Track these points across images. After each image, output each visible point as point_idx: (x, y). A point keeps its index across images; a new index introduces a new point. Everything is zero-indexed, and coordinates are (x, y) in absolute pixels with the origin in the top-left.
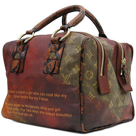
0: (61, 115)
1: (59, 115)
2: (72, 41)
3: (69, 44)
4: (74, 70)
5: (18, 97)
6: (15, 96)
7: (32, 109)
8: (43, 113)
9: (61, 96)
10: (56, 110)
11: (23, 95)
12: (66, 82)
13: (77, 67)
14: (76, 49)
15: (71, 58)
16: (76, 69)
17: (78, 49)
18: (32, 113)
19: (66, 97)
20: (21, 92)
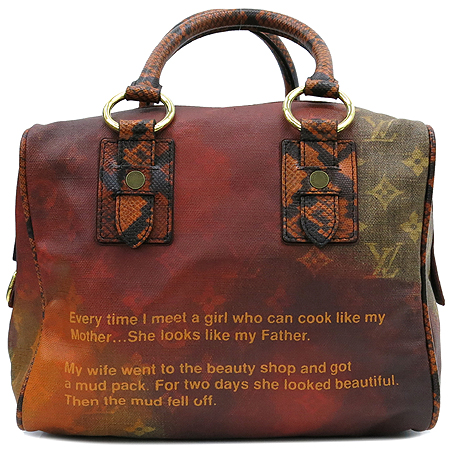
0: (356, 384)
1: (346, 384)
2: (383, 135)
3: (374, 144)
4: (407, 230)
5: (151, 337)
6: (135, 337)
7: (216, 377)
8: (274, 385)
9: (363, 318)
10: (336, 369)
11: (173, 327)
12: (384, 271)
13: (414, 222)
14: (409, 163)
15: (398, 192)
16: (413, 226)
17: (417, 162)
18: (212, 390)
19: (381, 320)
20: (167, 319)
